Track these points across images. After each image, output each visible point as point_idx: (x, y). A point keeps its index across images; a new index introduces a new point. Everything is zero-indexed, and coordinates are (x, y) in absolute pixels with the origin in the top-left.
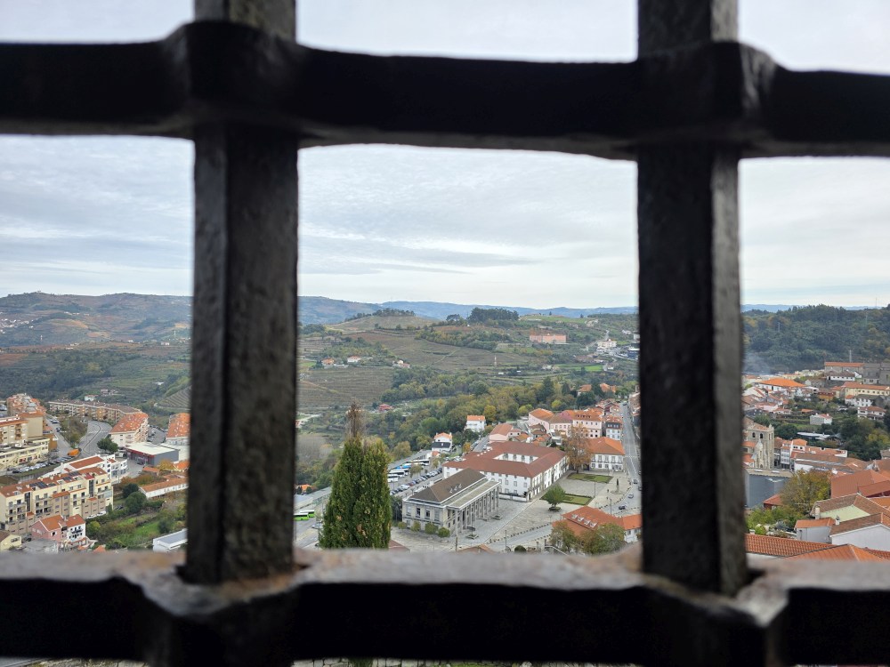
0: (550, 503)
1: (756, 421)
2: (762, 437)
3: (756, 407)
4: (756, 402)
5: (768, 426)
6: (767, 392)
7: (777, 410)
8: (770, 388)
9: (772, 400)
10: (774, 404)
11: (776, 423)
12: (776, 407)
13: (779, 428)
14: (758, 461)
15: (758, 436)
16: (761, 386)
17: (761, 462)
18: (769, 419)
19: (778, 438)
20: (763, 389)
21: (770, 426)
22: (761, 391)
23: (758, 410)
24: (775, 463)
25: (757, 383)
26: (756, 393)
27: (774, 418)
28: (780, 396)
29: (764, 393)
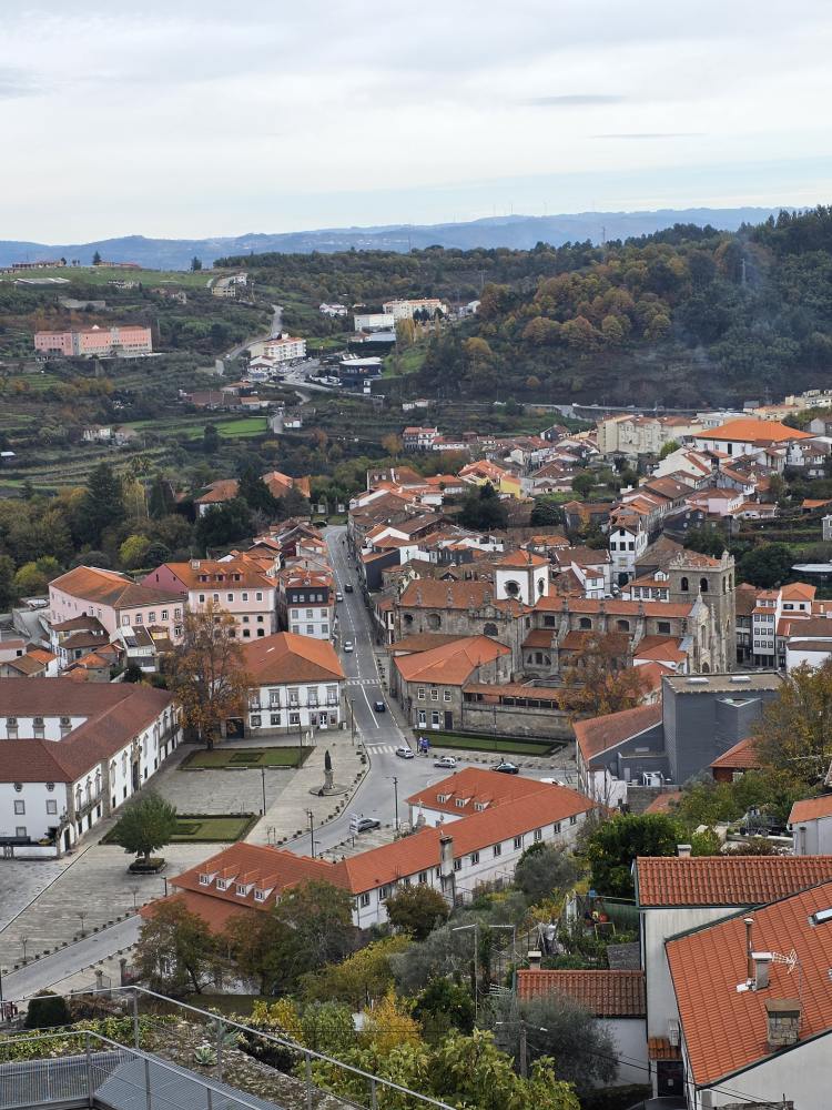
0: (131, 850)
1: (691, 544)
2: (704, 588)
3: (688, 504)
4: (689, 492)
5: (719, 557)
6: (715, 460)
7: (743, 508)
8: (723, 447)
9: (729, 482)
10: (734, 493)
11: (740, 546)
12: (739, 501)
13: (747, 557)
14: (696, 654)
15: (695, 585)
16: (700, 446)
17: (705, 657)
18: (721, 537)
19: (745, 586)
20: (707, 453)
21: (726, 553)
22: (701, 459)
23: (695, 513)
24: (739, 654)
25: (690, 439)
26: (687, 467)
27: (735, 530)
28: (748, 471)
29: (708, 463)
